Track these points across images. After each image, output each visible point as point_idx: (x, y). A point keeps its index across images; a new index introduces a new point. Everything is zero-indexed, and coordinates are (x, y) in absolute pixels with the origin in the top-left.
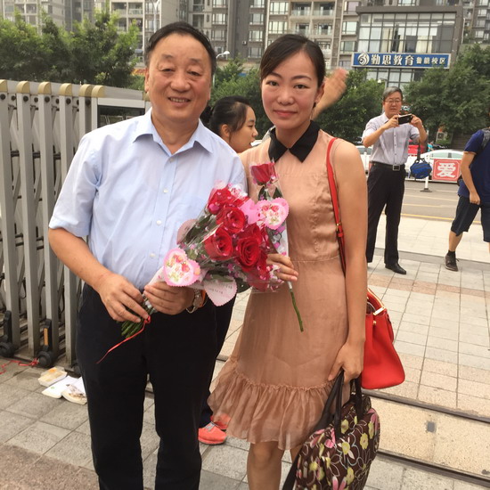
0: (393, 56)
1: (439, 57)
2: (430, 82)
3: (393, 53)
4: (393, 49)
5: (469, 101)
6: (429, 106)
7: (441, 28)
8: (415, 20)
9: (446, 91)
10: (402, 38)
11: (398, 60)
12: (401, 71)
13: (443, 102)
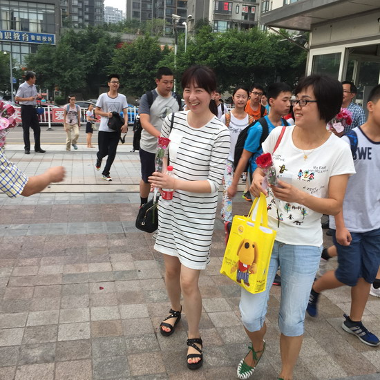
0: (12, 33)
1: (47, 36)
2: (43, 55)
3: (12, 30)
4: (12, 28)
5: (72, 69)
6: (45, 72)
7: (45, 15)
8: (25, 7)
9: (55, 62)
10: (17, 20)
11: (17, 36)
12: (20, 45)
13: (54, 70)
